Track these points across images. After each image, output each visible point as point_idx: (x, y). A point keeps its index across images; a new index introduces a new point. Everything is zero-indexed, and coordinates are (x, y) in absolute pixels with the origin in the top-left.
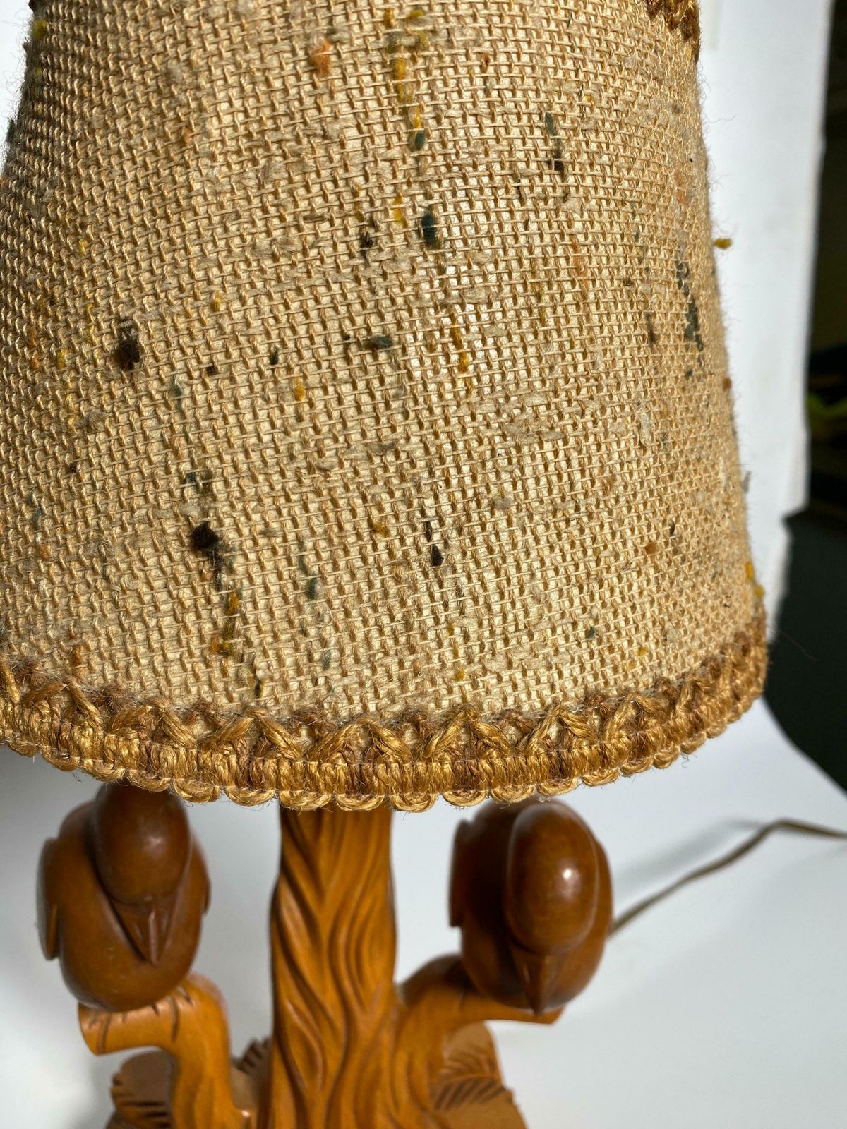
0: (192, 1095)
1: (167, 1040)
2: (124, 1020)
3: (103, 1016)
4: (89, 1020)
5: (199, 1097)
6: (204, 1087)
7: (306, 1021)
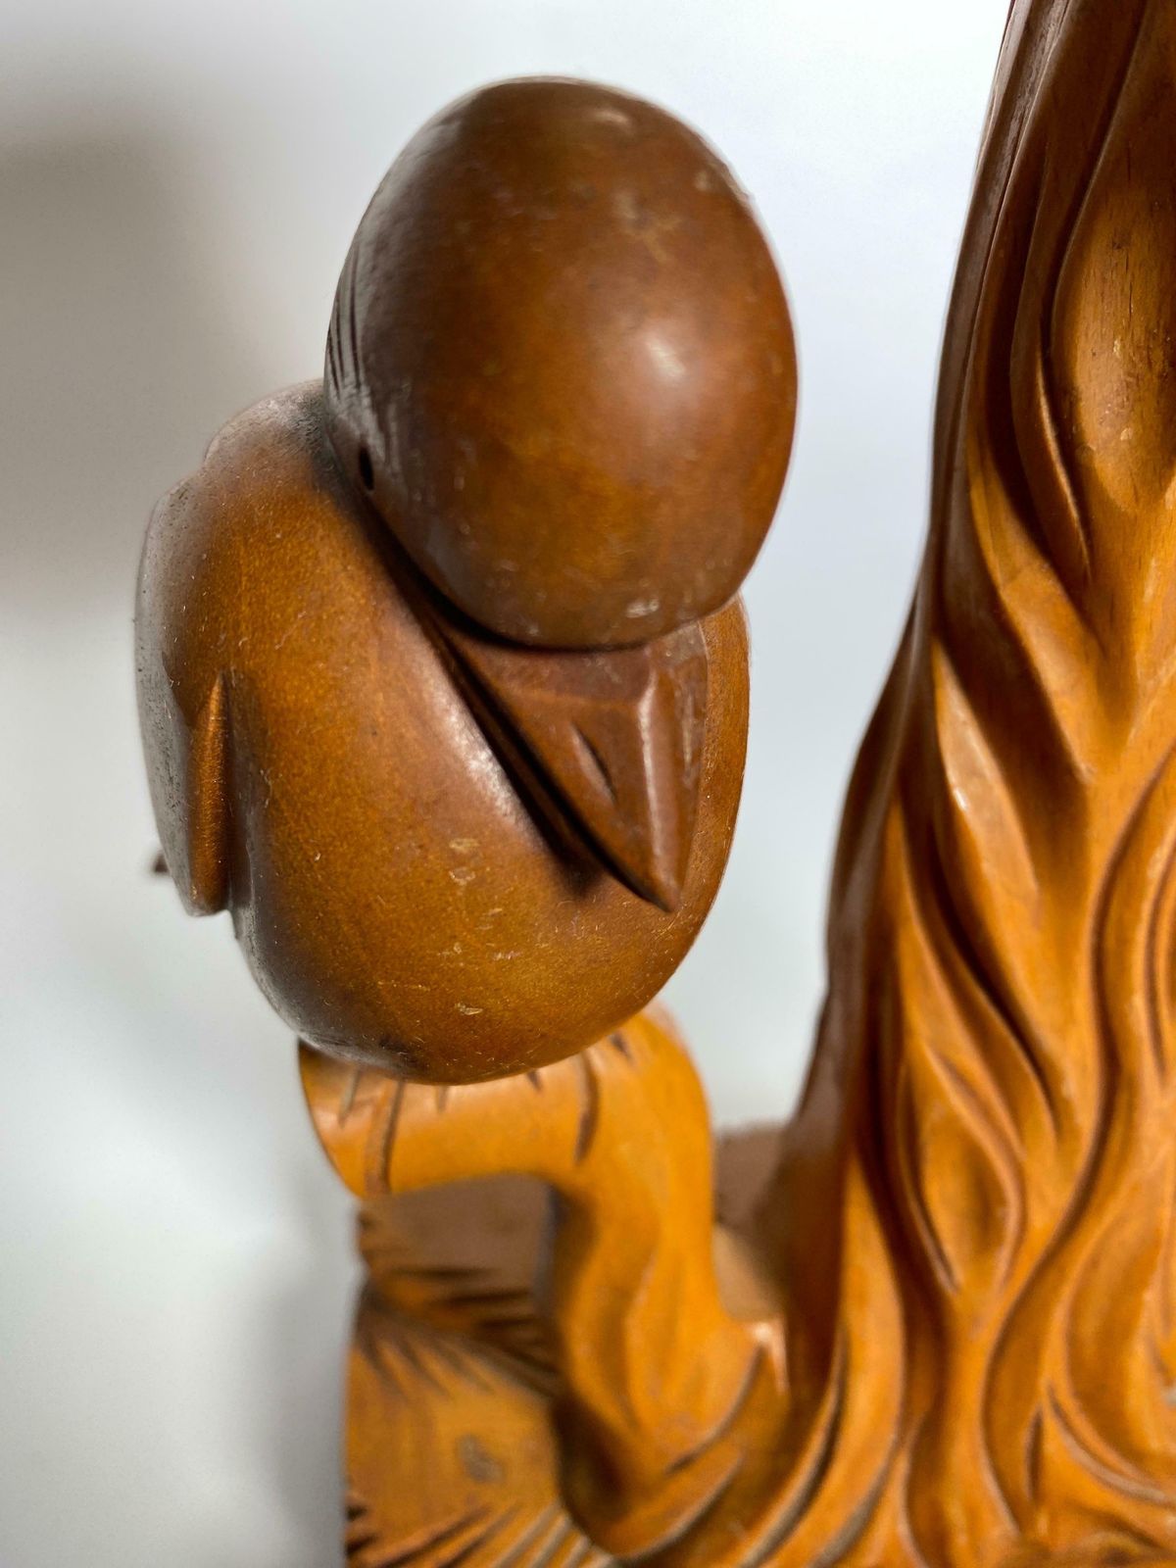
0: (622, 1296)
1: (562, 1162)
2: (441, 1104)
3: (381, 1090)
4: (337, 1102)
5: (642, 1298)
6: (655, 1276)
7: (985, 1112)
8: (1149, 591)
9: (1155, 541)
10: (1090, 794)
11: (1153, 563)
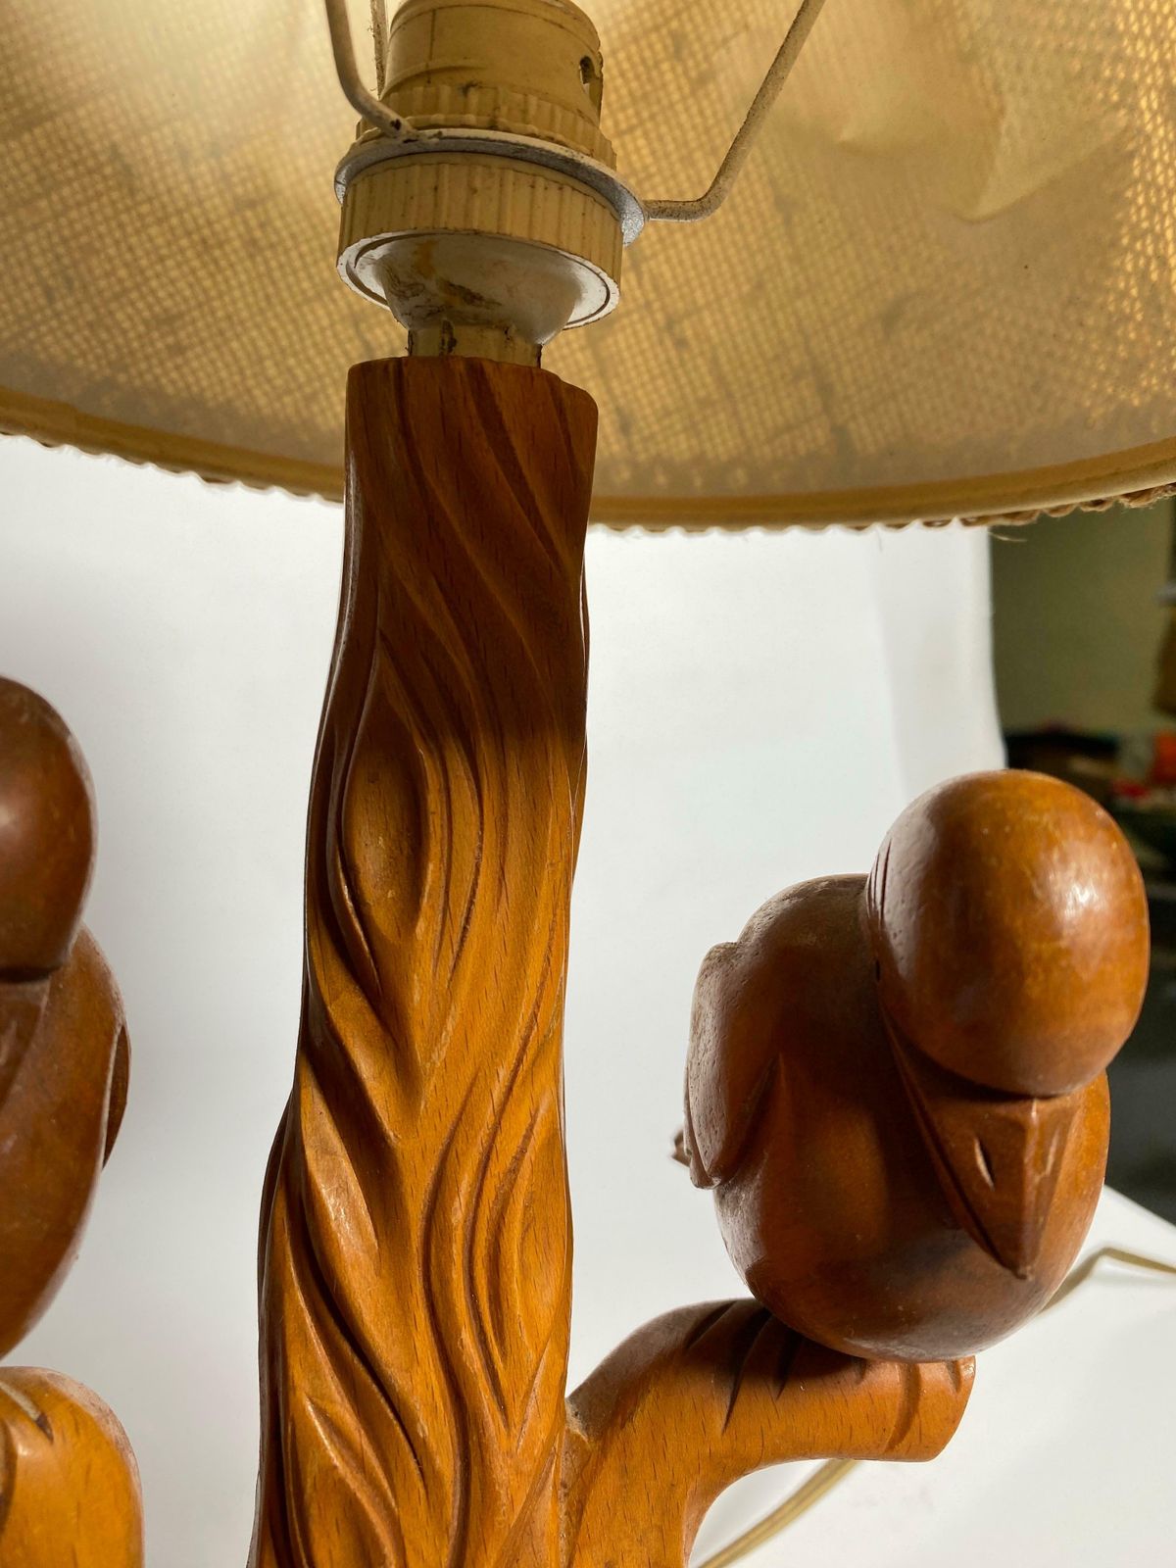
8: (416, 997)
9: (415, 962)
10: (399, 1156)
11: (416, 977)
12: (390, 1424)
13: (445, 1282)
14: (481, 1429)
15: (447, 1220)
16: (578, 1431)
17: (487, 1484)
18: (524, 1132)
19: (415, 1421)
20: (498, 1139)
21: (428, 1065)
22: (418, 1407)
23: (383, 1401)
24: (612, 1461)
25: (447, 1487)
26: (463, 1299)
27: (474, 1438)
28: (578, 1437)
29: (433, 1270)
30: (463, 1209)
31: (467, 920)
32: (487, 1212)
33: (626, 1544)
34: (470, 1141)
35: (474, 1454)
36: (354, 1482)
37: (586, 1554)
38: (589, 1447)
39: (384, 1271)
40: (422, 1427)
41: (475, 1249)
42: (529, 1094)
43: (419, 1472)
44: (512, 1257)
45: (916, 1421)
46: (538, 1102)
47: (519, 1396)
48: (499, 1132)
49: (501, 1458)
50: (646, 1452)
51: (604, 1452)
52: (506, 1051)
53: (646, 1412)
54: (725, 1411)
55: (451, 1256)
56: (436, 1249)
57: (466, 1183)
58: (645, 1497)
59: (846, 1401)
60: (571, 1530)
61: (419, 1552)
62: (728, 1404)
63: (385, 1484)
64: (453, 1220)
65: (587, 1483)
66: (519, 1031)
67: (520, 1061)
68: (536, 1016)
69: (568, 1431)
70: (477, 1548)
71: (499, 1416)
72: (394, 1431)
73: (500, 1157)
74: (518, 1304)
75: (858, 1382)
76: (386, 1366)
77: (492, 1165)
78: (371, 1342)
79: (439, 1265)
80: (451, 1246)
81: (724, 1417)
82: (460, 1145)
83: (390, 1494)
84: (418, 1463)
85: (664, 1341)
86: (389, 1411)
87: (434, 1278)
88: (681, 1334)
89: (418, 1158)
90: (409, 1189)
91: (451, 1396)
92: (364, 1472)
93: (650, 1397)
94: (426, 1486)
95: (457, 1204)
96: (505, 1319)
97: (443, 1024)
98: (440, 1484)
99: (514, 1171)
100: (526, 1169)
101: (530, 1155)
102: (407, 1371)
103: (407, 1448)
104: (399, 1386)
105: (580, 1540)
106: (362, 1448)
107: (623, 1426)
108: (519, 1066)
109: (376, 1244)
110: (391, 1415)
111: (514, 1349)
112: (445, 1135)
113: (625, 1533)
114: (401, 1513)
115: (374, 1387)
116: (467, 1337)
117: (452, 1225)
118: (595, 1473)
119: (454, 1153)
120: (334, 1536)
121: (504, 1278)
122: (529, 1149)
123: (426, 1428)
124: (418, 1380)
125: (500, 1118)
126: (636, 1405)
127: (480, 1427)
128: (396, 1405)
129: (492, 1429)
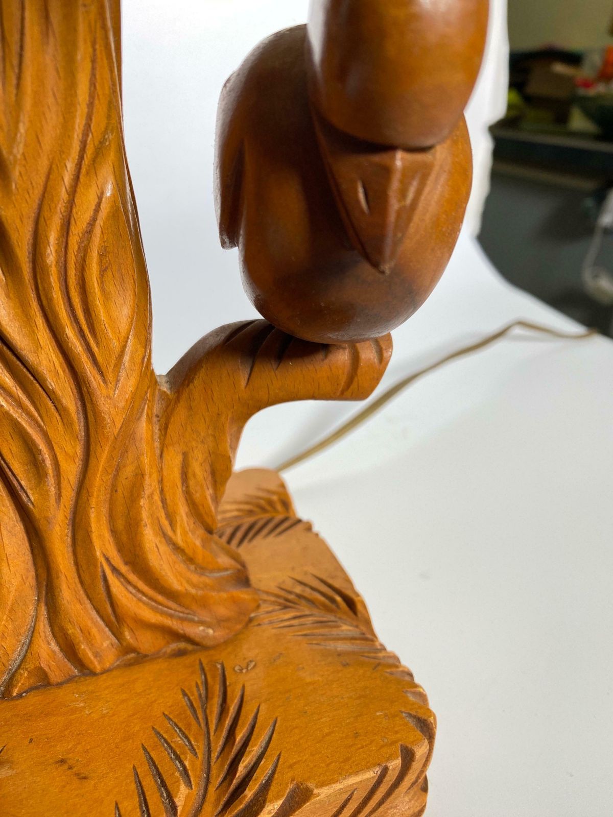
12: (32, 383)
13: (50, 300)
14: (87, 384)
15: (44, 261)
16: (165, 390)
17: (97, 413)
18: (94, 207)
19: (45, 380)
20: (74, 211)
21: (11, 157)
22: (45, 372)
23: (25, 370)
24: (182, 403)
25: (73, 415)
26: (64, 311)
27: (85, 389)
28: (165, 392)
29: (41, 293)
30: (54, 254)
31: (22, 48)
32: (73, 257)
33: (194, 444)
34: (52, 210)
35: (86, 397)
36: (16, 414)
37: (171, 448)
38: (170, 397)
39: (11, 295)
40: (50, 384)
41: (68, 280)
42: (94, 182)
43: (54, 408)
44: (93, 285)
45: (356, 379)
46: (102, 188)
47: (110, 366)
48: (74, 206)
49: (103, 400)
50: (202, 398)
51: (178, 399)
52: (69, 150)
53: (200, 377)
54: (247, 376)
55: (50, 283)
56: (41, 280)
57: (53, 237)
58: (203, 420)
59: (316, 370)
60: (162, 438)
61: (62, 448)
62: (249, 373)
63: (36, 414)
64: (48, 262)
65: (169, 414)
66: (78, 136)
67: (81, 158)
68: (90, 126)
69: (160, 390)
70: (96, 445)
71: (98, 377)
72: (35, 387)
73: (78, 222)
74: (102, 314)
75: (323, 360)
76: (21, 350)
77: (72, 228)
78: (9, 337)
79: (44, 289)
80: (49, 277)
81: (246, 380)
82: (46, 213)
83: (39, 419)
84: (53, 403)
85: (213, 342)
86: (29, 375)
87: (43, 298)
88: (223, 336)
89: (18, 221)
90: (15, 242)
91: (68, 367)
92: (22, 408)
93: (203, 370)
94: (60, 415)
95: (49, 251)
96: (95, 322)
97: (17, 128)
98: (69, 414)
99: (89, 232)
100: (97, 231)
101: (100, 222)
102: (35, 352)
103: (45, 395)
104: (31, 360)
105: (166, 442)
106: (19, 396)
107: (188, 385)
108: (81, 161)
109: (4, 279)
110: (32, 378)
111: (103, 339)
112: (35, 206)
113: (193, 438)
114: (48, 429)
115: (18, 362)
116: (70, 333)
117: (48, 264)
118: (173, 409)
119: (43, 220)
120: (11, 441)
121: (90, 298)
122: (99, 218)
123: (53, 384)
124: (43, 358)
125: (74, 197)
126: (195, 374)
127: (87, 382)
128: (32, 372)
129: (94, 384)
